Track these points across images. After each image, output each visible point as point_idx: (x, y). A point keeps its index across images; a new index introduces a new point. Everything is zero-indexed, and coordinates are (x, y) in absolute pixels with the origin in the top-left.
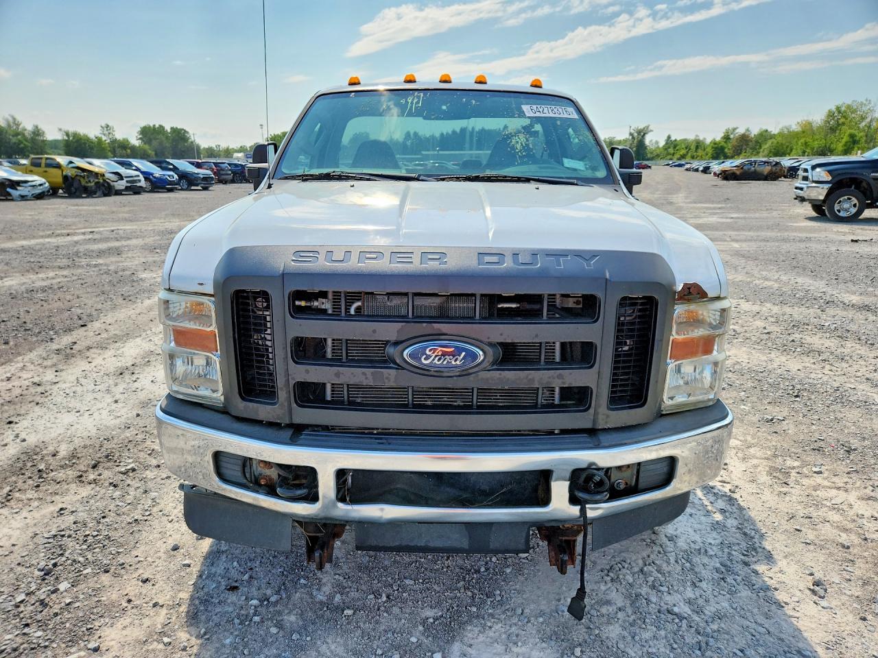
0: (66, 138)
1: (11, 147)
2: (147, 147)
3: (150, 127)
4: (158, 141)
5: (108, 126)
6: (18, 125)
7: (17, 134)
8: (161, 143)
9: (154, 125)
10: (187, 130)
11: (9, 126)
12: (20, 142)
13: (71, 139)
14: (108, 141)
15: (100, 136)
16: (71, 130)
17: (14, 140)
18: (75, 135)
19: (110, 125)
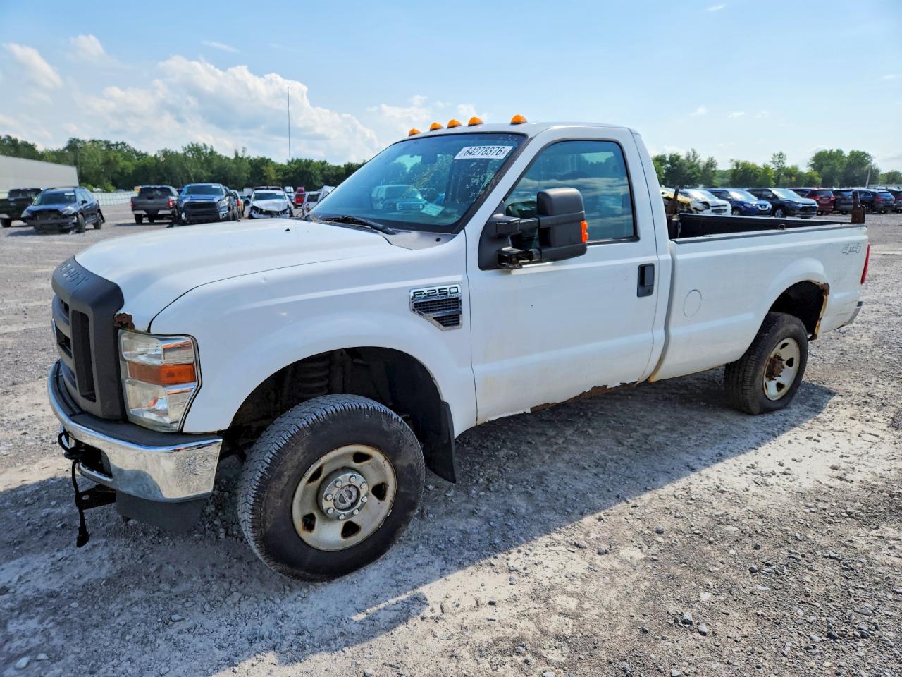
0: (735, 168)
1: (685, 178)
2: (816, 173)
3: (826, 152)
4: (829, 167)
5: (781, 154)
6: (695, 158)
7: (692, 166)
8: (833, 170)
9: (832, 150)
10: (867, 152)
11: (688, 158)
12: (694, 173)
13: (739, 168)
14: (776, 169)
15: (769, 164)
16: (742, 160)
17: (689, 172)
18: (744, 165)
19: (784, 153)
